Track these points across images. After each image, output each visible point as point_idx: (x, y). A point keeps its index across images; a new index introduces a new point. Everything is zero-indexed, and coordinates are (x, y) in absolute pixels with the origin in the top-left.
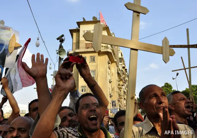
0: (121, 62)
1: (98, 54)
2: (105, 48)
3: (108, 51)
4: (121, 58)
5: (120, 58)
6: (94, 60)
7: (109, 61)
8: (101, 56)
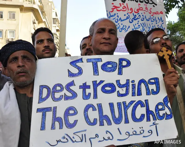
0: (55, 24)
1: (21, 10)
2: (30, 3)
3: (33, 8)
4: (55, 19)
5: (53, 19)
6: (14, 17)
7: (34, 20)
8: (24, 13)
